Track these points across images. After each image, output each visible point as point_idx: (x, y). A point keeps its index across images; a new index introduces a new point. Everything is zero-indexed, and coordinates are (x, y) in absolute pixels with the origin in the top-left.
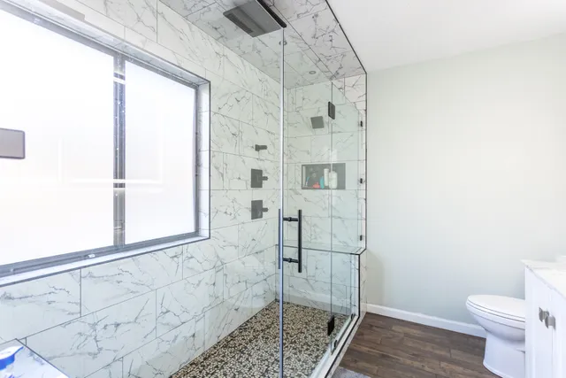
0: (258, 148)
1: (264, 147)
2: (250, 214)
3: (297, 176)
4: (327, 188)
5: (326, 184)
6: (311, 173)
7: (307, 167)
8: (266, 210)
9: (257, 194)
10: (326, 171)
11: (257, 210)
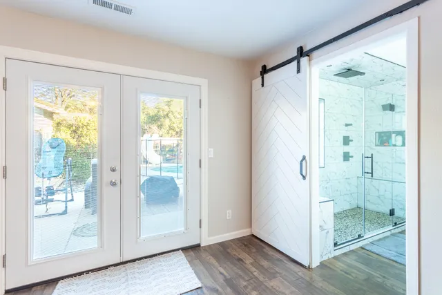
0: (347, 125)
1: (351, 125)
2: (342, 158)
3: (373, 138)
4: (395, 145)
5: (394, 143)
6: (383, 137)
7: (380, 133)
8: (352, 157)
9: (347, 149)
10: (393, 135)
11: (347, 157)
